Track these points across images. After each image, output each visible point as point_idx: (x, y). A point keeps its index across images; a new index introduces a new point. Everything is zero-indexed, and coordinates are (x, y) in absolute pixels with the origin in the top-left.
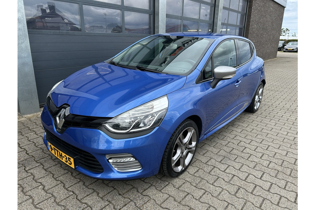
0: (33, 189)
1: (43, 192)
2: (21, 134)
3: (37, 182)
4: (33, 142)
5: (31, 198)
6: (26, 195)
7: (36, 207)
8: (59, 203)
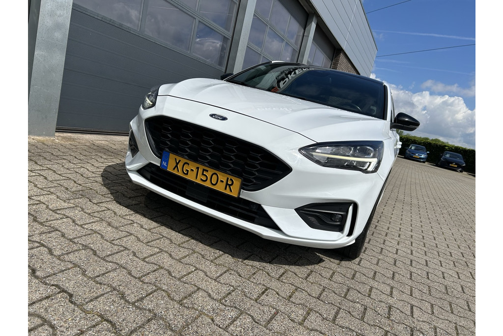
0: (126, 225)
1: (145, 231)
2: (45, 158)
3: (125, 219)
4: (77, 172)
5: (131, 234)
6: (122, 231)
7: (148, 245)
8: (179, 244)
